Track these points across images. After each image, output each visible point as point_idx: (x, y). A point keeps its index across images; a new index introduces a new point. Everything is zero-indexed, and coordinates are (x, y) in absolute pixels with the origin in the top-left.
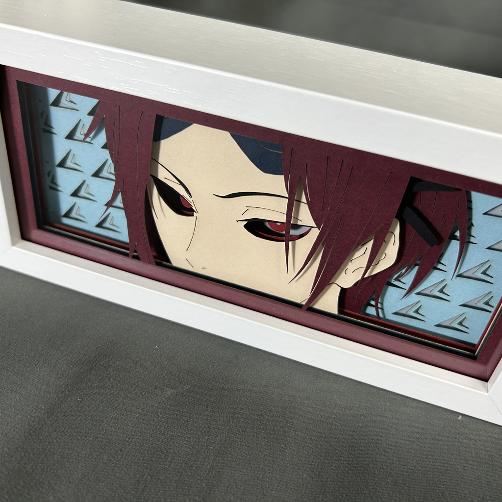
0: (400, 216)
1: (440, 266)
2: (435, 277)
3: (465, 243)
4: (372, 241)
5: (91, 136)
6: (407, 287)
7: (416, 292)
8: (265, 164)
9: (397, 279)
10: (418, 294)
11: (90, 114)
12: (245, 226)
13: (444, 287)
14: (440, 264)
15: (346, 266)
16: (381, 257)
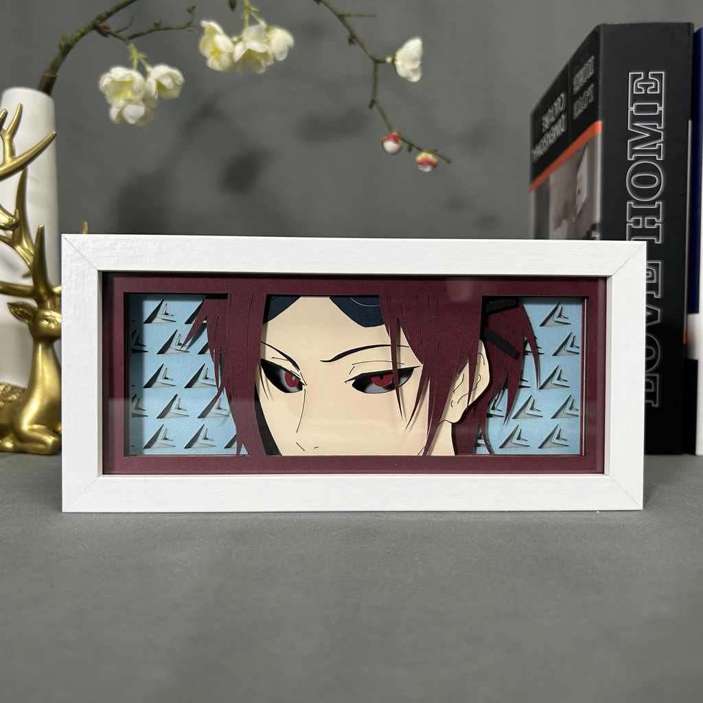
0: (482, 338)
1: (524, 384)
2: (523, 396)
3: (537, 355)
4: (468, 365)
5: (187, 344)
6: (504, 413)
7: (512, 417)
8: (365, 319)
9: (493, 409)
10: (514, 418)
11: (188, 322)
12: (354, 385)
13: (533, 404)
14: (523, 382)
15: (451, 399)
16: (477, 380)
